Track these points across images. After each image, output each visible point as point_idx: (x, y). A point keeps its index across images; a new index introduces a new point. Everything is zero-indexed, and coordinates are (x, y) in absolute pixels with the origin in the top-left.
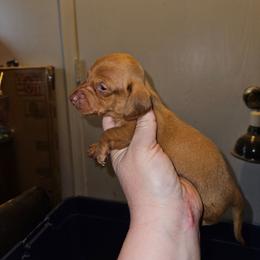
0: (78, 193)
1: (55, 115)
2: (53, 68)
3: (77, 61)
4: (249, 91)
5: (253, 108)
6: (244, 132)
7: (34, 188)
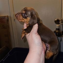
7: (5, 46)
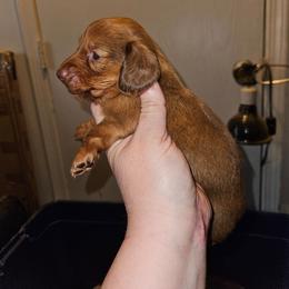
0: (58, 197)
1: (21, 111)
2: (12, 54)
3: (40, 43)
4: (239, 65)
5: (244, 84)
6: (235, 112)
